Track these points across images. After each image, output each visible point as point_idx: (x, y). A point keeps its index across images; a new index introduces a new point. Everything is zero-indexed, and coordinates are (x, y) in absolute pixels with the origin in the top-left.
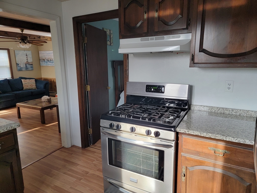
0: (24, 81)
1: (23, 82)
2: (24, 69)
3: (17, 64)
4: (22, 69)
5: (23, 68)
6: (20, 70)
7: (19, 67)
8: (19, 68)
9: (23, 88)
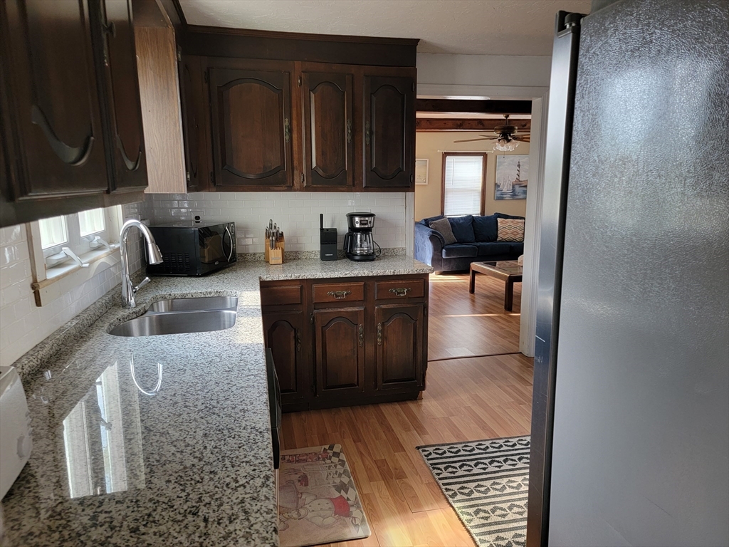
0: (501, 222)
1: (499, 224)
2: (507, 197)
3: (497, 186)
4: (504, 196)
5: (506, 194)
6: (500, 198)
7: (499, 192)
8: (498, 194)
9: (497, 236)
